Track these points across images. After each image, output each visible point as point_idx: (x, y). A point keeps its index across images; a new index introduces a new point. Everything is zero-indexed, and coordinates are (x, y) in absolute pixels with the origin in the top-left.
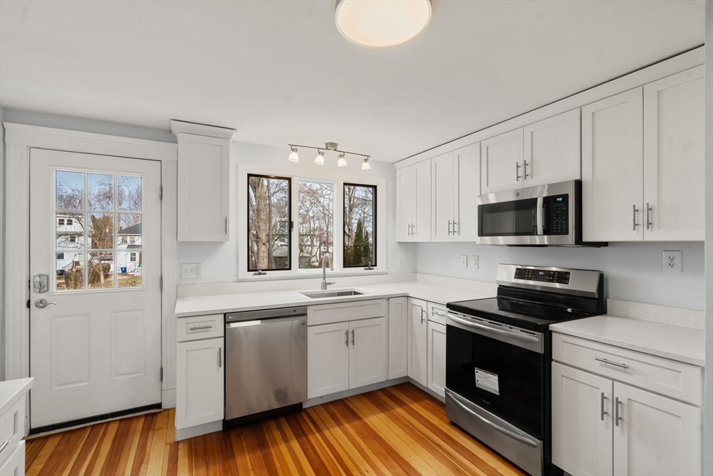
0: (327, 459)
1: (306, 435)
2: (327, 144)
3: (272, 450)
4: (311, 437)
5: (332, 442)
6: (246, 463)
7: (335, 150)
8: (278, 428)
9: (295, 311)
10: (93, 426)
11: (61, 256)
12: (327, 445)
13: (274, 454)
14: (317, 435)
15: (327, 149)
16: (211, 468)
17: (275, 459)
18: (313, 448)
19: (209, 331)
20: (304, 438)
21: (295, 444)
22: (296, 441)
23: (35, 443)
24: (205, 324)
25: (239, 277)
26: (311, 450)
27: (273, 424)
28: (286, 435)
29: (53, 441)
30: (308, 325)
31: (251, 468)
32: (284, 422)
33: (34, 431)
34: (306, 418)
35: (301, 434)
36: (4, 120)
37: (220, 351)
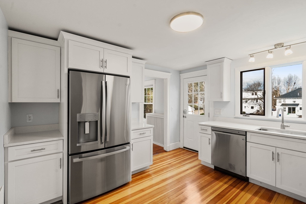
0: (228, 196)
1: (234, 187)
2: (275, 45)
4: (234, 189)
5: (239, 195)
7: (283, 46)
8: (229, 179)
9: (239, 132)
11: (252, 108)
12: (236, 194)
14: (238, 190)
15: (276, 48)
16: (199, 173)
18: (230, 191)
19: (207, 131)
20: (232, 187)
21: (226, 186)
22: (228, 185)
23: (183, 150)
24: (206, 129)
25: (235, 116)
26: (227, 191)
27: (230, 177)
28: (228, 182)
29: (185, 151)
30: (247, 141)
31: (206, 180)
32: (234, 180)
33: (184, 147)
34: (244, 185)
35: (233, 186)
36: (180, 74)
37: (209, 139)
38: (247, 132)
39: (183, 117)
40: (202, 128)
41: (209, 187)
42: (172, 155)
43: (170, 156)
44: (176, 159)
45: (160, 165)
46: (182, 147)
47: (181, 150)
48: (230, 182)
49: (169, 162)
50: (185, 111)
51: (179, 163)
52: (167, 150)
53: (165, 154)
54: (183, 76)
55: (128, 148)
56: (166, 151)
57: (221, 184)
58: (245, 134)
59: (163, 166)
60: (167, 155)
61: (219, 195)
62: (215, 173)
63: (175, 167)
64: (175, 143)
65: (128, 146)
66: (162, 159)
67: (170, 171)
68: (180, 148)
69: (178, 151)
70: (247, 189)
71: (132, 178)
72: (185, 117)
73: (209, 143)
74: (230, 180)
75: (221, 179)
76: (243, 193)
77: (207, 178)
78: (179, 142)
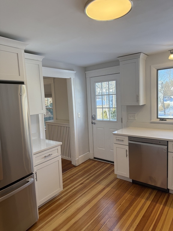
1: (157, 203)
3: (139, 199)
4: (158, 205)
6: (127, 197)
9: (160, 142)
10: (105, 163)
12: (160, 212)
13: (138, 200)
14: (162, 206)
17: (136, 202)
18: (154, 209)
19: (123, 142)
20: (155, 203)
21: (148, 203)
22: (150, 202)
23: (93, 161)
24: (122, 139)
25: (151, 121)
26: (151, 209)
27: (150, 190)
28: (149, 197)
29: (96, 163)
30: (169, 151)
31: (126, 199)
32: (154, 193)
33: (95, 158)
34: (166, 197)
35: (156, 201)
36: (85, 71)
37: (126, 151)
38: (169, 142)
39: (92, 123)
40: (118, 139)
41: (131, 208)
42: (83, 171)
43: (81, 173)
44: (88, 176)
45: (71, 187)
46: (92, 158)
47: (91, 161)
48: (152, 197)
49: (81, 180)
50: (94, 116)
51: (93, 181)
52: (76, 164)
53: (74, 171)
54: (90, 74)
55: (31, 180)
56: (75, 166)
57: (143, 201)
58: (167, 144)
59: (75, 188)
60: (77, 172)
61: (143, 216)
62: (135, 187)
63: (89, 188)
64: (84, 154)
65: (31, 177)
66: (72, 178)
67: (84, 193)
68: (90, 159)
69: (89, 163)
70: (169, 202)
71: (39, 213)
72: (95, 124)
73: (127, 155)
74: (150, 194)
75: (142, 195)
76: (166, 208)
77: (127, 196)
78: (89, 152)
